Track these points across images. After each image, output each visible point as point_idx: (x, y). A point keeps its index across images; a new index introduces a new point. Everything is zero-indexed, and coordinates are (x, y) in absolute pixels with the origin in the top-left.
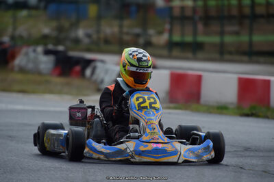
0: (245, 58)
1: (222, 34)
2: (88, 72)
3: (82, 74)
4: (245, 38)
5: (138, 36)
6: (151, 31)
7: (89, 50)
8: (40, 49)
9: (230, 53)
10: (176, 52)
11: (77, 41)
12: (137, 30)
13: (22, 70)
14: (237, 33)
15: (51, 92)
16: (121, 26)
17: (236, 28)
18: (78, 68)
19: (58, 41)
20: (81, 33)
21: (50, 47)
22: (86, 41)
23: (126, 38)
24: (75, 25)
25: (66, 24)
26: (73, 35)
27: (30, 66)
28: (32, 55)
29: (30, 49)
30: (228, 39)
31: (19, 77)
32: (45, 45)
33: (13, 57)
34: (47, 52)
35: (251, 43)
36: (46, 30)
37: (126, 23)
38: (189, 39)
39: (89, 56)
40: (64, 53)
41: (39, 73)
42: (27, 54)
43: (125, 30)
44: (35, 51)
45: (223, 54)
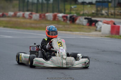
2: (97, 25)
3: (95, 25)
8: (83, 17)
13: (78, 24)
18: (94, 23)
27: (81, 23)
28: (81, 19)
33: (76, 20)
34: (85, 19)
40: (91, 19)
41: (83, 25)
42: (80, 19)
44: (82, 18)
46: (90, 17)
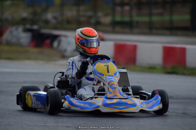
0: (167, 32)
1: (150, 15)
2: (55, 44)
3: (51, 45)
4: (167, 18)
5: (90, 17)
6: (100, 14)
7: (56, 28)
8: (20, 29)
9: (157, 29)
10: (118, 29)
11: (47, 22)
12: (90, 13)
13: (8, 43)
14: (161, 14)
15: (29, 59)
16: (78, 11)
17: (160, 11)
18: (48, 41)
19: (33, 22)
20: (49, 16)
21: (28, 26)
22: (53, 21)
23: (82, 19)
24: (45, 10)
25: (39, 10)
26: (44, 17)
27: (14, 40)
28: (15, 33)
29: (13, 29)
30: (155, 19)
31: (6, 48)
32: (24, 25)
35: (171, 22)
36: (25, 15)
37: (82, 8)
38: (127, 19)
39: (56, 32)
41: (20, 45)
42: (11, 32)
43: (81, 13)
44: (17, 30)
45: (151, 29)
46: (35, 27)
